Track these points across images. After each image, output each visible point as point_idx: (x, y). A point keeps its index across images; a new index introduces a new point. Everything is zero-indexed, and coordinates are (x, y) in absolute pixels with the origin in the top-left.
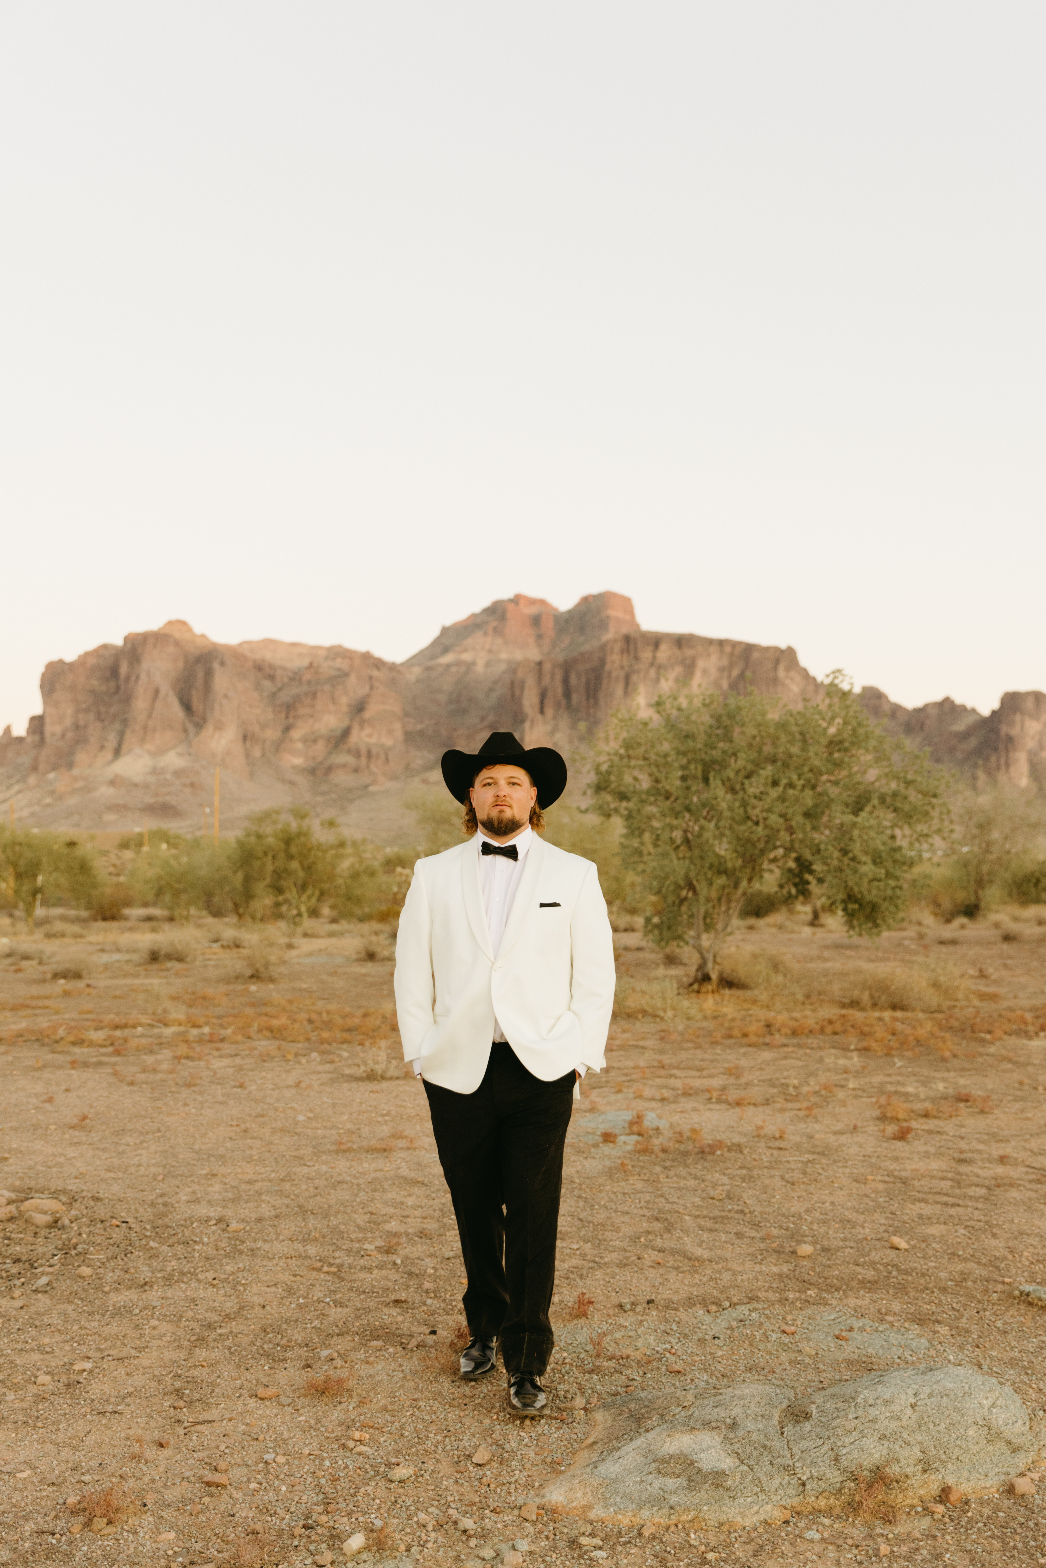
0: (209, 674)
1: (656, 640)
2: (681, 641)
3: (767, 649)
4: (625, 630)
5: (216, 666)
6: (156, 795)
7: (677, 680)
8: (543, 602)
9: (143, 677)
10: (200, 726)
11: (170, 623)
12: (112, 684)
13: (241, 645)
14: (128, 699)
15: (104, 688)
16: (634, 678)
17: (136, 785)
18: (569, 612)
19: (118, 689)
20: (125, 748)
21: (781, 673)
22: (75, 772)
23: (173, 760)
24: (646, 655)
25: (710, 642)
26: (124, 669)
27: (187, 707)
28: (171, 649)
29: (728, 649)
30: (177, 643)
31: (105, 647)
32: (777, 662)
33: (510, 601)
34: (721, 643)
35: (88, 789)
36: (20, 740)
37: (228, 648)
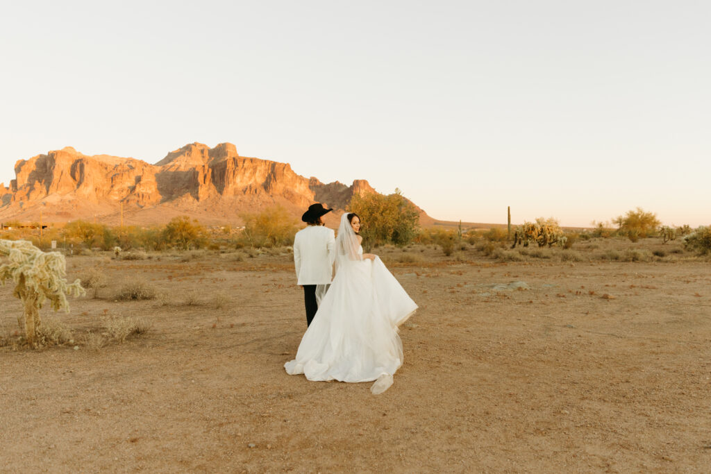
0: (82, 166)
1: (244, 160)
2: (252, 160)
3: (281, 164)
4: (233, 156)
5: (85, 163)
6: (62, 209)
7: (251, 173)
8: (205, 145)
9: (56, 167)
10: (79, 185)
11: (66, 148)
12: (44, 169)
13: (94, 157)
14: (51, 175)
15: (40, 171)
16: (236, 172)
17: (55, 206)
18: (214, 149)
19: (46, 171)
20: (50, 192)
21: (285, 172)
22: (30, 201)
23: (69, 197)
24: (240, 164)
25: (262, 161)
26: (48, 164)
27: (74, 178)
28: (67, 157)
29: (268, 164)
30: (69, 155)
31: (41, 155)
32: (284, 168)
33: (193, 144)
34: (265, 161)
35: (35, 207)
36: (8, 188)
37: (89, 157)
